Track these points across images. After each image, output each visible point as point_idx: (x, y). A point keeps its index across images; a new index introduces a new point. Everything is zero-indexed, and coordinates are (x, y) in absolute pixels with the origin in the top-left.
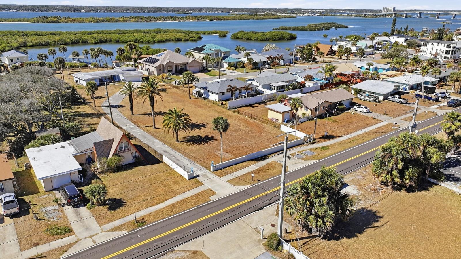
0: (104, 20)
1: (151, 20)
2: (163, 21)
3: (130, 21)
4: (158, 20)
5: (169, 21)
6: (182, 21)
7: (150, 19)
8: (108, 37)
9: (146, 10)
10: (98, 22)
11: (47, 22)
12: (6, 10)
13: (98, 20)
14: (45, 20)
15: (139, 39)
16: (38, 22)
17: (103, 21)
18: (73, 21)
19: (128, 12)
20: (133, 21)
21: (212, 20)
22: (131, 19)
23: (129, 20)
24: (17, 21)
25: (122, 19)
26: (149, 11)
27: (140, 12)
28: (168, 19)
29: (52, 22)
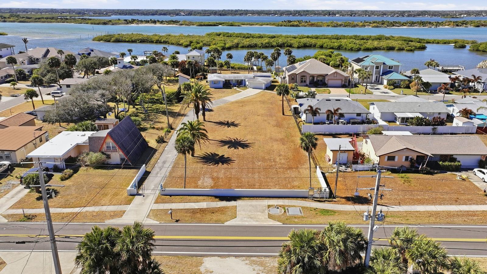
0: (342, 24)
1: (393, 26)
2: (409, 26)
3: (370, 26)
4: (403, 25)
5: (416, 27)
6: (433, 27)
7: (393, 24)
8: (313, 41)
9: (406, 15)
10: (335, 26)
11: (288, 26)
12: (273, 15)
13: (336, 25)
14: (289, 24)
15: (343, 45)
16: (281, 26)
17: (340, 25)
18: (312, 25)
19: (384, 16)
20: (373, 26)
21: (478, 26)
22: (372, 24)
23: (368, 25)
24: (265, 25)
25: (361, 24)
26: (409, 16)
27: (398, 16)
28: (415, 25)
29: (293, 26)
